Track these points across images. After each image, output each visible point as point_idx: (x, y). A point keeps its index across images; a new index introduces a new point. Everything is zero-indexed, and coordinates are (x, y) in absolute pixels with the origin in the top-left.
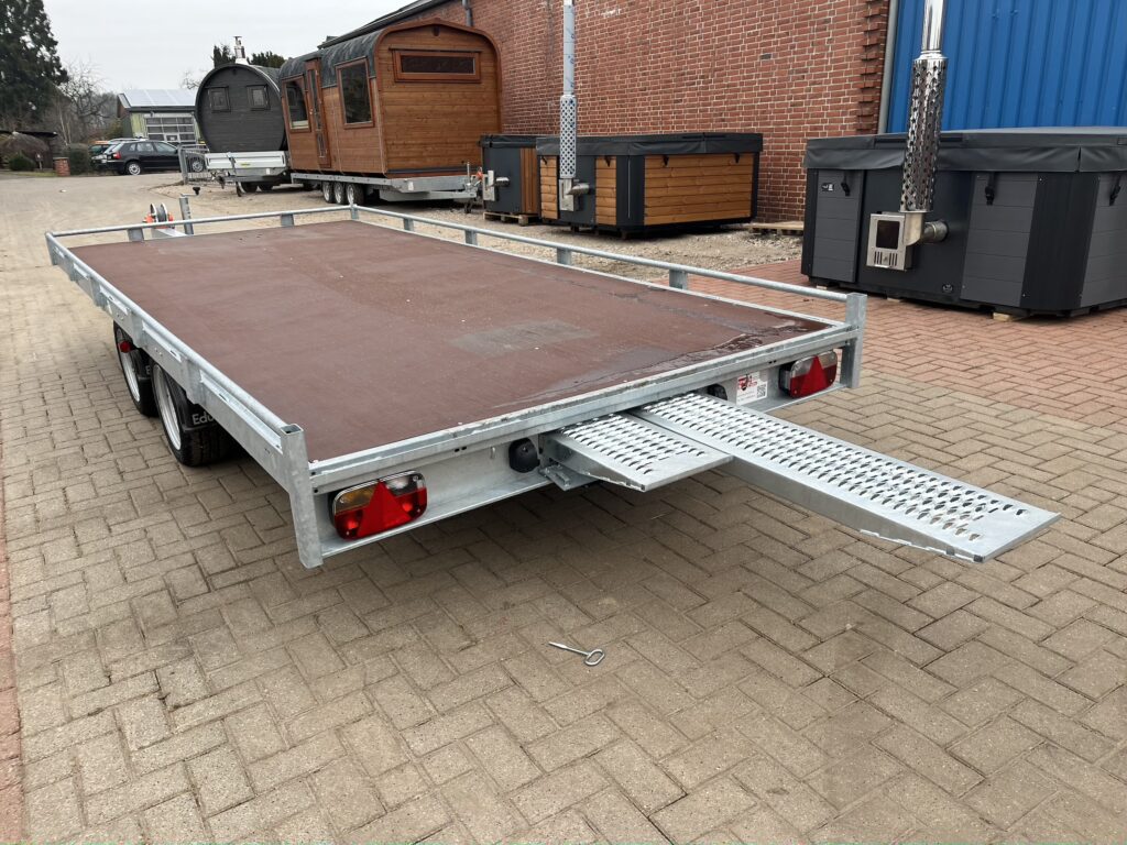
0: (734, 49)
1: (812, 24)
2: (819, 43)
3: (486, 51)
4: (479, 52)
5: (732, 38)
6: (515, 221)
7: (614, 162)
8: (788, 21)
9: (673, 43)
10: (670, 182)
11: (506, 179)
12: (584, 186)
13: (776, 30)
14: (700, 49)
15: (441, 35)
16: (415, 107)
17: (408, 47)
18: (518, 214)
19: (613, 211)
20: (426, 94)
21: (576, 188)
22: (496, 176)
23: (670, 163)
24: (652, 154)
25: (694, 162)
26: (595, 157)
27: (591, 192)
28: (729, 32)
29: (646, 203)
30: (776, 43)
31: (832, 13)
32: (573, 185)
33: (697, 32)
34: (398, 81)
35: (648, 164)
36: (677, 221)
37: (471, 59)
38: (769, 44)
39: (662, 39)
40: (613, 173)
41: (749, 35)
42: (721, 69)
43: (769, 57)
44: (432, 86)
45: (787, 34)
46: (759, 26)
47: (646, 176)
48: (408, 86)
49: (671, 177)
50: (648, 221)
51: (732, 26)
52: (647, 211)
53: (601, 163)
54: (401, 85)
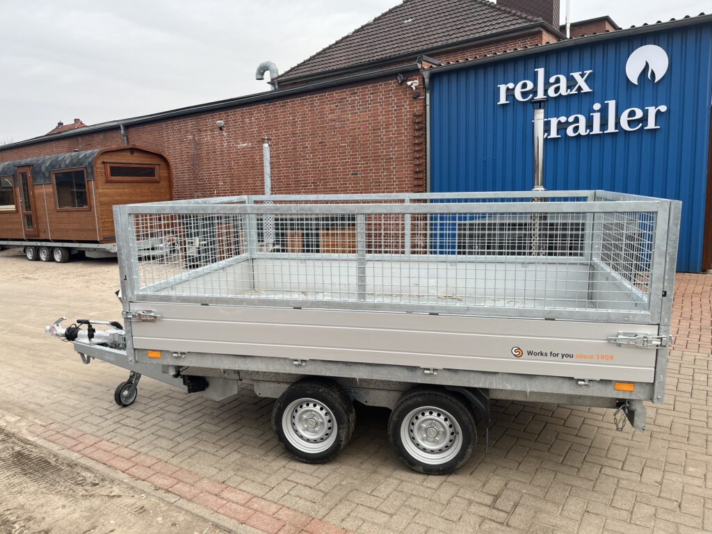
0: (333, 169)
1: (382, 159)
2: (387, 169)
3: (162, 164)
4: (159, 165)
5: (331, 163)
8: (367, 157)
9: (291, 164)
13: (359, 161)
14: (310, 168)
15: (135, 154)
16: (119, 198)
17: (115, 161)
20: (126, 190)
28: (329, 160)
30: (361, 167)
31: (394, 155)
33: (308, 159)
34: (108, 182)
37: (153, 169)
38: (357, 168)
39: (282, 162)
41: (343, 162)
42: (325, 179)
43: (357, 174)
44: (130, 184)
45: (367, 163)
46: (349, 159)
48: (115, 184)
51: (331, 157)
54: (109, 184)
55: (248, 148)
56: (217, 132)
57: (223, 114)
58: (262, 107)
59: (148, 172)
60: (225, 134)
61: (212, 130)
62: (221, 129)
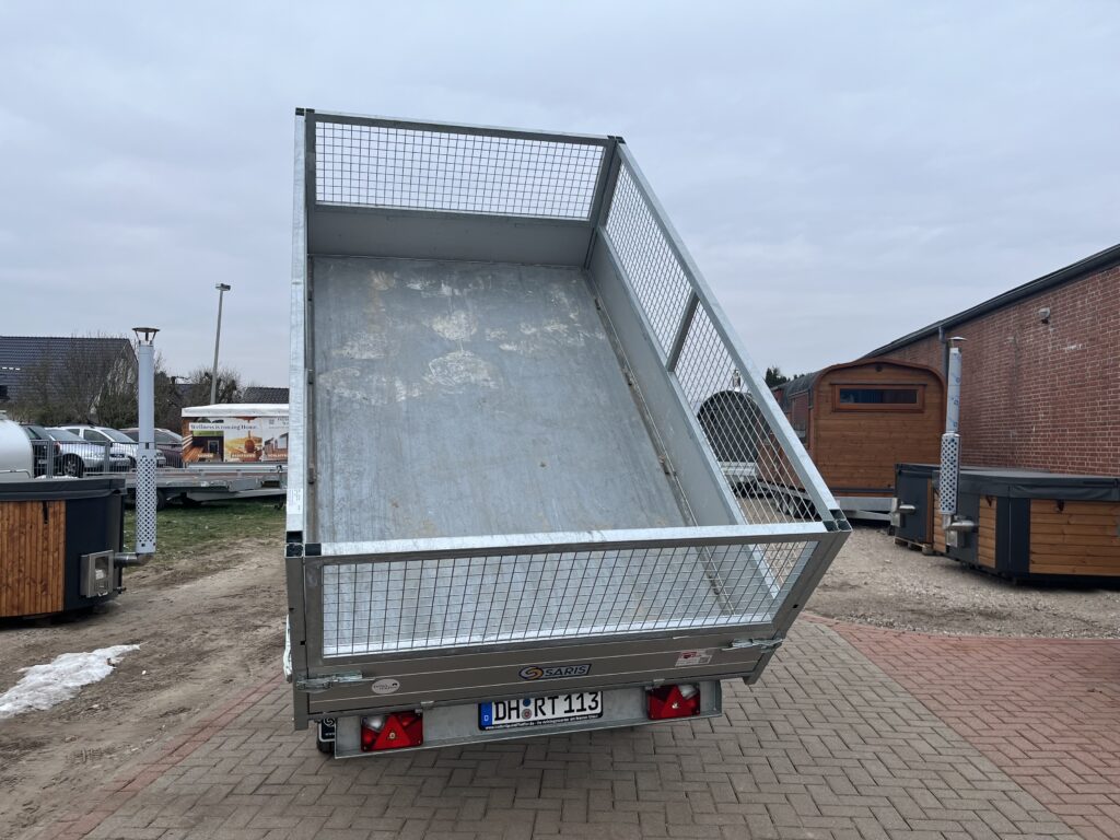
3: (932, 385)
4: (925, 385)
6: (919, 549)
7: (994, 503)
10: (1067, 530)
11: (912, 507)
12: (967, 524)
15: (884, 371)
16: (850, 433)
17: (849, 382)
18: (922, 543)
19: (992, 553)
20: (863, 422)
21: (954, 524)
22: (899, 504)
23: (1067, 509)
24: (1040, 498)
25: (1103, 510)
26: (979, 496)
27: (975, 530)
29: (1032, 548)
32: (953, 521)
34: (836, 410)
35: (1033, 508)
36: (1078, 573)
37: (915, 391)
40: (993, 514)
44: (870, 415)
47: (1032, 520)
48: (845, 414)
49: (1068, 524)
50: (1034, 569)
52: (1032, 557)
53: (983, 502)
54: (838, 414)
55: (1079, 351)
56: (1042, 328)
57: (1050, 296)
58: (1098, 277)
59: (904, 396)
60: (1051, 330)
61: (1036, 325)
62: (1045, 322)
